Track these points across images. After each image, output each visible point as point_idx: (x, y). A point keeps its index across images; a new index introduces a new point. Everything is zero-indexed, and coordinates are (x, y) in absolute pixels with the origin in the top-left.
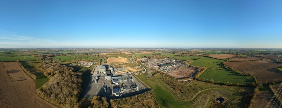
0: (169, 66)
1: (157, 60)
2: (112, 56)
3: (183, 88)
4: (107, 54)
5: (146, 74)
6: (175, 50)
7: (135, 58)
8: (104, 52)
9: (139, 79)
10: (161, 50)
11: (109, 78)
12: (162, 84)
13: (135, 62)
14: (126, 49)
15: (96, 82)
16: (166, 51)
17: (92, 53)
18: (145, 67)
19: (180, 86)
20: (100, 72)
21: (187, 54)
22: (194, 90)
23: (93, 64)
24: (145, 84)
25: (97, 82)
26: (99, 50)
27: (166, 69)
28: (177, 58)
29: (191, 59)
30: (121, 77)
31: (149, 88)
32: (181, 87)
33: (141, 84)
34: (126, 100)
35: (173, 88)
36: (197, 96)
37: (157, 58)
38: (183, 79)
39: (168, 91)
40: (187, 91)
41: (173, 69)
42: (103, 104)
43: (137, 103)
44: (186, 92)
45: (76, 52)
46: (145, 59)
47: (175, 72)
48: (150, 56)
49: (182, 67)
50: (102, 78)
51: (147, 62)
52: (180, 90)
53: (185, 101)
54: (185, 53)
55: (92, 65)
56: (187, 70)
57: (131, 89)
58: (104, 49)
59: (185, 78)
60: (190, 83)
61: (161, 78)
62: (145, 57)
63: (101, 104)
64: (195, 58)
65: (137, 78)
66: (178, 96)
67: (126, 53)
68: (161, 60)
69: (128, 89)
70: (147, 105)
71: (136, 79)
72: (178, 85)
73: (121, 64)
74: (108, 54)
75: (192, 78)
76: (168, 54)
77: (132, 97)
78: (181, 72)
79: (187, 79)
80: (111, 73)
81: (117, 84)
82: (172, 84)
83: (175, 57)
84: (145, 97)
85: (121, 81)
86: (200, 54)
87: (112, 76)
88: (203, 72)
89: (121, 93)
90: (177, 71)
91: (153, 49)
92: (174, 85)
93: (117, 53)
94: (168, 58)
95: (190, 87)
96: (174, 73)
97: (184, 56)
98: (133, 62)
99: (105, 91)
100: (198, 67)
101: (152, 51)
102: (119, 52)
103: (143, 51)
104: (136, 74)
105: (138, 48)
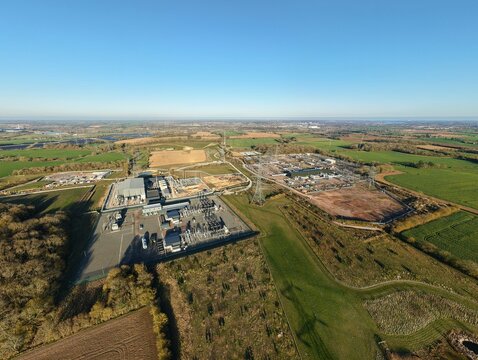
0: (314, 177)
1: (284, 156)
2: (164, 145)
3: (342, 246)
4: (148, 139)
5: (250, 193)
6: (342, 128)
7: (227, 149)
8: (144, 135)
9: (231, 205)
10: (301, 126)
11: (157, 208)
12: (288, 222)
13: (225, 161)
14: (205, 125)
15: (115, 227)
16: (314, 130)
17: (101, 137)
18: (251, 174)
19: (335, 239)
20: (129, 198)
21: (384, 144)
22: (382, 265)
23: (104, 177)
24: (246, 220)
25: (119, 226)
26: (124, 127)
27: (304, 186)
28: (343, 155)
29: (395, 163)
30: (187, 203)
31: (255, 229)
32: (338, 242)
33: (237, 219)
34: (196, 260)
35: (315, 240)
36: (385, 288)
37: (285, 152)
38: (348, 222)
39: (301, 243)
40: (355, 261)
41: (324, 188)
42: (136, 281)
43: (222, 265)
44: (350, 261)
45: (28, 138)
46: (252, 153)
47: (329, 195)
48: (267, 144)
49: (354, 186)
50: (136, 212)
51: (257, 161)
52: (334, 250)
53: (344, 284)
54: (375, 141)
55: (101, 181)
56: (369, 195)
57: (209, 232)
58: (142, 124)
59: (356, 219)
60: (370, 240)
61: (286, 208)
62: (252, 147)
63: (131, 283)
64: (415, 159)
65: (229, 203)
66: (325, 263)
67: (205, 135)
68: (294, 157)
69: (203, 231)
70: (244, 269)
71: (225, 206)
72: (331, 234)
73: (190, 169)
74: (154, 140)
75: (383, 225)
76: (320, 139)
77: (212, 251)
78: (348, 197)
79: (362, 224)
80: (161, 194)
81: (175, 222)
82: (313, 228)
83: (336, 152)
84: (242, 252)
85: (186, 214)
86: (438, 148)
87: (163, 204)
88: (433, 216)
89: (186, 244)
90: (337, 194)
91: (278, 122)
92: (317, 233)
93: (178, 135)
94: (317, 152)
95: (367, 253)
96: (327, 198)
97: (369, 151)
98: (220, 162)
99: (145, 247)
100: (417, 194)
101: (273, 130)
102: (186, 132)
103: (250, 128)
104: (227, 192)
105: (237, 122)
